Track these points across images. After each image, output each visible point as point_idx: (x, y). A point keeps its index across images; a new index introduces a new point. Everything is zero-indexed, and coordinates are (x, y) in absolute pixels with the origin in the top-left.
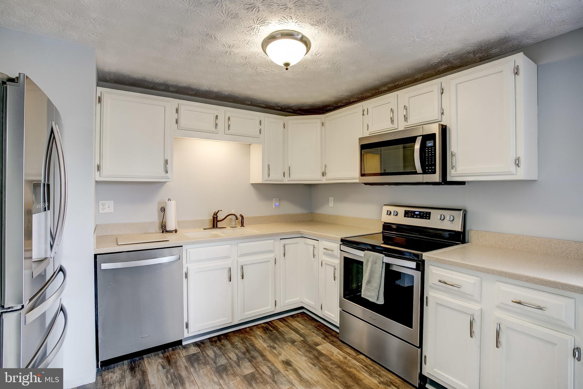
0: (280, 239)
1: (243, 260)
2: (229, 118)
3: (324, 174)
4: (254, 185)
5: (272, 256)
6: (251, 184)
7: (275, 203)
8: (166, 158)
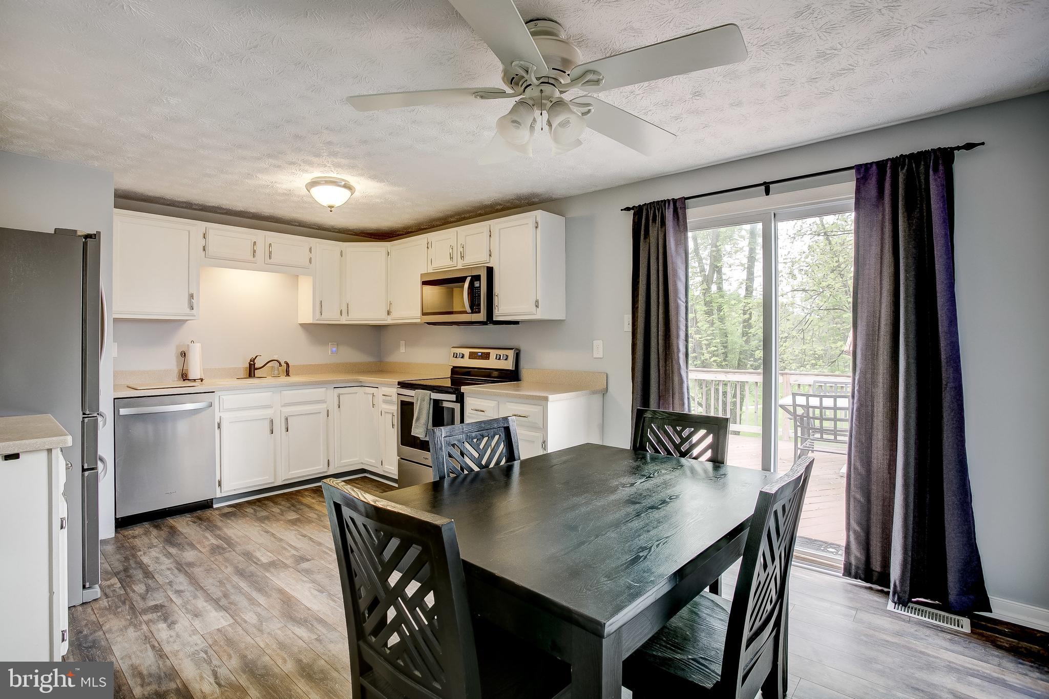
0: (334, 388)
1: (288, 410)
2: (270, 245)
3: (389, 313)
4: (302, 325)
5: (322, 407)
6: (301, 325)
7: (331, 348)
8: (191, 292)
